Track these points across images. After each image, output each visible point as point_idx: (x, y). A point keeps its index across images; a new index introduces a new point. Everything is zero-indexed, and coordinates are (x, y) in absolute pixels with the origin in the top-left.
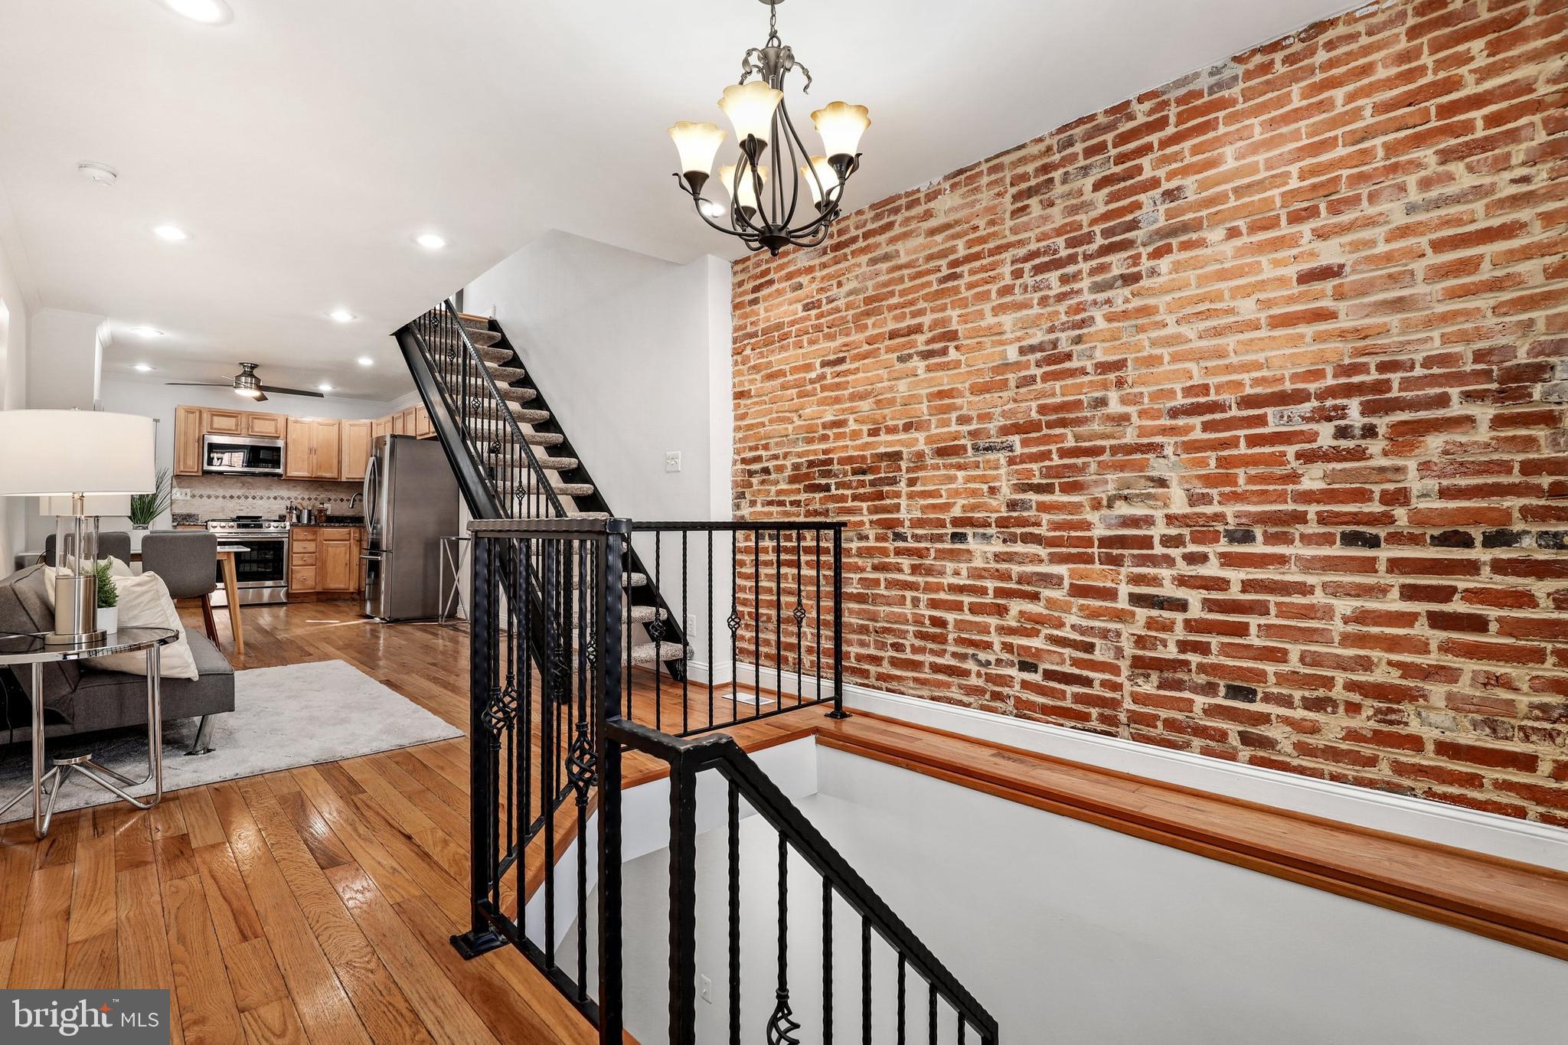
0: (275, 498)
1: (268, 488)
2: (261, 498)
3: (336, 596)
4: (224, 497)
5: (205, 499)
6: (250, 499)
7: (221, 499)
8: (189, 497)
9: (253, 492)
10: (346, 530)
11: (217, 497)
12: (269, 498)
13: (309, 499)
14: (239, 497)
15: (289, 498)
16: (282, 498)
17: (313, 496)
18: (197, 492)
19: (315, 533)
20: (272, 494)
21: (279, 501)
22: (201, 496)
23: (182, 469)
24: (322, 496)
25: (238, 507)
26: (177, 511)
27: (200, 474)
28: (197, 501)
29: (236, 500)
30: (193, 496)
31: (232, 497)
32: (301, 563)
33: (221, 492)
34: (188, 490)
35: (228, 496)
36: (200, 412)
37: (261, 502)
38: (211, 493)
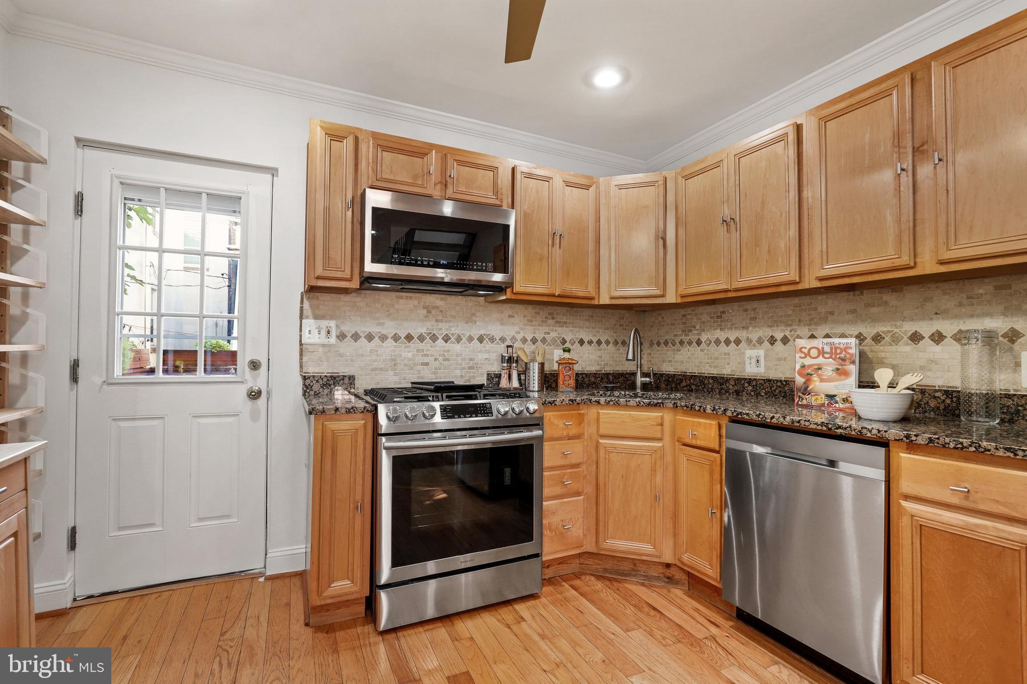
0: (481, 339)
1: (470, 319)
2: (459, 339)
3: (626, 566)
4: (396, 338)
5: (363, 341)
6: (440, 342)
7: (390, 342)
8: (333, 340)
9: (444, 328)
10: (654, 415)
11: (383, 338)
12: (470, 339)
13: (534, 341)
14: (421, 338)
15: (503, 340)
16: (492, 340)
17: (540, 336)
18: (349, 328)
19: (581, 419)
20: (477, 331)
21: (487, 345)
22: (356, 337)
23: (319, 271)
24: (553, 334)
25: (420, 359)
26: (312, 369)
27: (355, 284)
28: (348, 347)
29: (415, 344)
30: (341, 336)
31: (409, 338)
32: (558, 490)
33: (390, 328)
34: (332, 324)
35: (403, 336)
36: (357, 139)
37: (457, 347)
38: (374, 329)
